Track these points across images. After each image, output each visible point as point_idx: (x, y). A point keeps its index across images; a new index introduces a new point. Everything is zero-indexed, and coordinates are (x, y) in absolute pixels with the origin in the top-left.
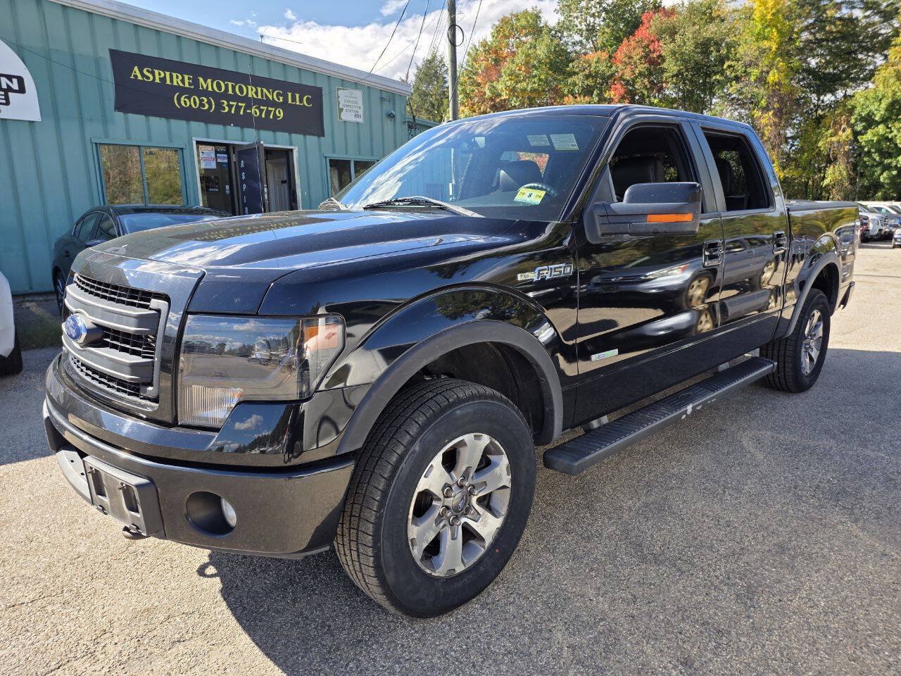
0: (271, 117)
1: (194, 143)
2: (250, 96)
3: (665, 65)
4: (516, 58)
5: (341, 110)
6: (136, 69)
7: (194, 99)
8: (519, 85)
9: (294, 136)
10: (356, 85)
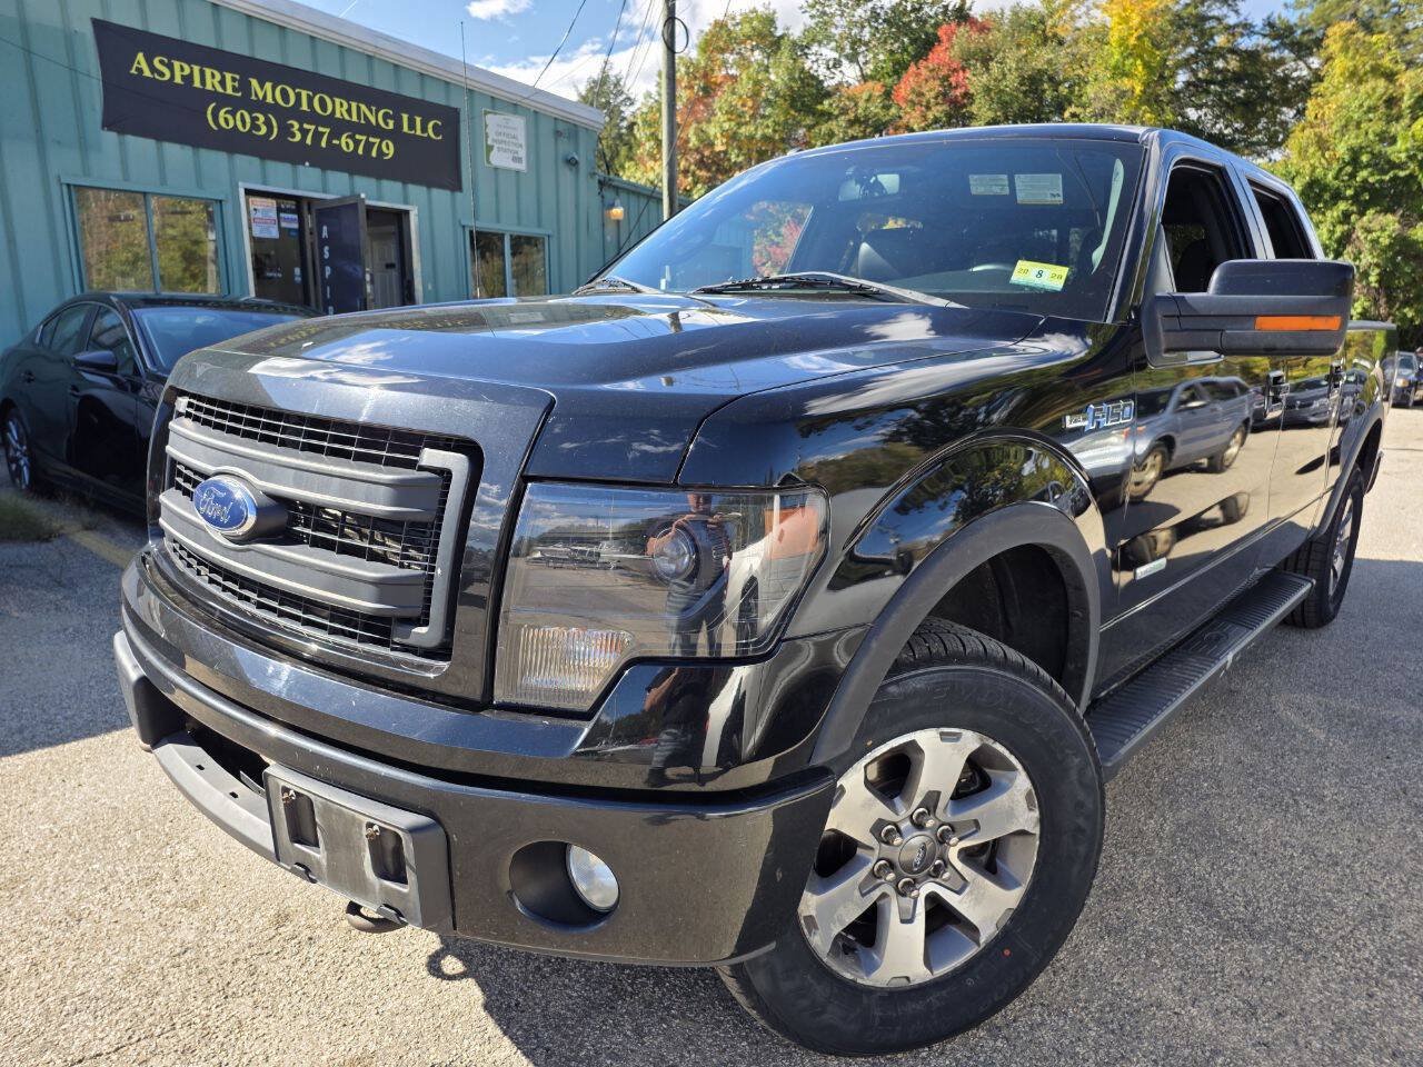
0: (374, 154)
1: (242, 192)
2: (338, 115)
3: (974, 109)
4: (738, 86)
5: (490, 148)
6: (140, 57)
7: (242, 116)
8: (743, 130)
9: (411, 187)
10: (515, 108)
